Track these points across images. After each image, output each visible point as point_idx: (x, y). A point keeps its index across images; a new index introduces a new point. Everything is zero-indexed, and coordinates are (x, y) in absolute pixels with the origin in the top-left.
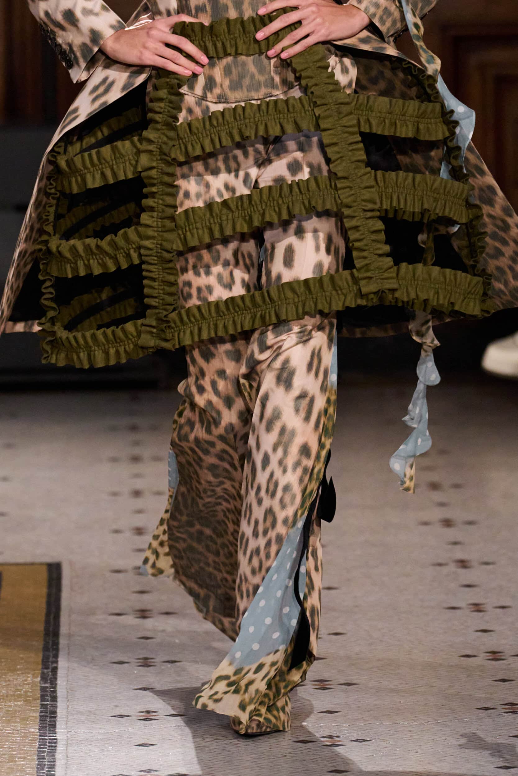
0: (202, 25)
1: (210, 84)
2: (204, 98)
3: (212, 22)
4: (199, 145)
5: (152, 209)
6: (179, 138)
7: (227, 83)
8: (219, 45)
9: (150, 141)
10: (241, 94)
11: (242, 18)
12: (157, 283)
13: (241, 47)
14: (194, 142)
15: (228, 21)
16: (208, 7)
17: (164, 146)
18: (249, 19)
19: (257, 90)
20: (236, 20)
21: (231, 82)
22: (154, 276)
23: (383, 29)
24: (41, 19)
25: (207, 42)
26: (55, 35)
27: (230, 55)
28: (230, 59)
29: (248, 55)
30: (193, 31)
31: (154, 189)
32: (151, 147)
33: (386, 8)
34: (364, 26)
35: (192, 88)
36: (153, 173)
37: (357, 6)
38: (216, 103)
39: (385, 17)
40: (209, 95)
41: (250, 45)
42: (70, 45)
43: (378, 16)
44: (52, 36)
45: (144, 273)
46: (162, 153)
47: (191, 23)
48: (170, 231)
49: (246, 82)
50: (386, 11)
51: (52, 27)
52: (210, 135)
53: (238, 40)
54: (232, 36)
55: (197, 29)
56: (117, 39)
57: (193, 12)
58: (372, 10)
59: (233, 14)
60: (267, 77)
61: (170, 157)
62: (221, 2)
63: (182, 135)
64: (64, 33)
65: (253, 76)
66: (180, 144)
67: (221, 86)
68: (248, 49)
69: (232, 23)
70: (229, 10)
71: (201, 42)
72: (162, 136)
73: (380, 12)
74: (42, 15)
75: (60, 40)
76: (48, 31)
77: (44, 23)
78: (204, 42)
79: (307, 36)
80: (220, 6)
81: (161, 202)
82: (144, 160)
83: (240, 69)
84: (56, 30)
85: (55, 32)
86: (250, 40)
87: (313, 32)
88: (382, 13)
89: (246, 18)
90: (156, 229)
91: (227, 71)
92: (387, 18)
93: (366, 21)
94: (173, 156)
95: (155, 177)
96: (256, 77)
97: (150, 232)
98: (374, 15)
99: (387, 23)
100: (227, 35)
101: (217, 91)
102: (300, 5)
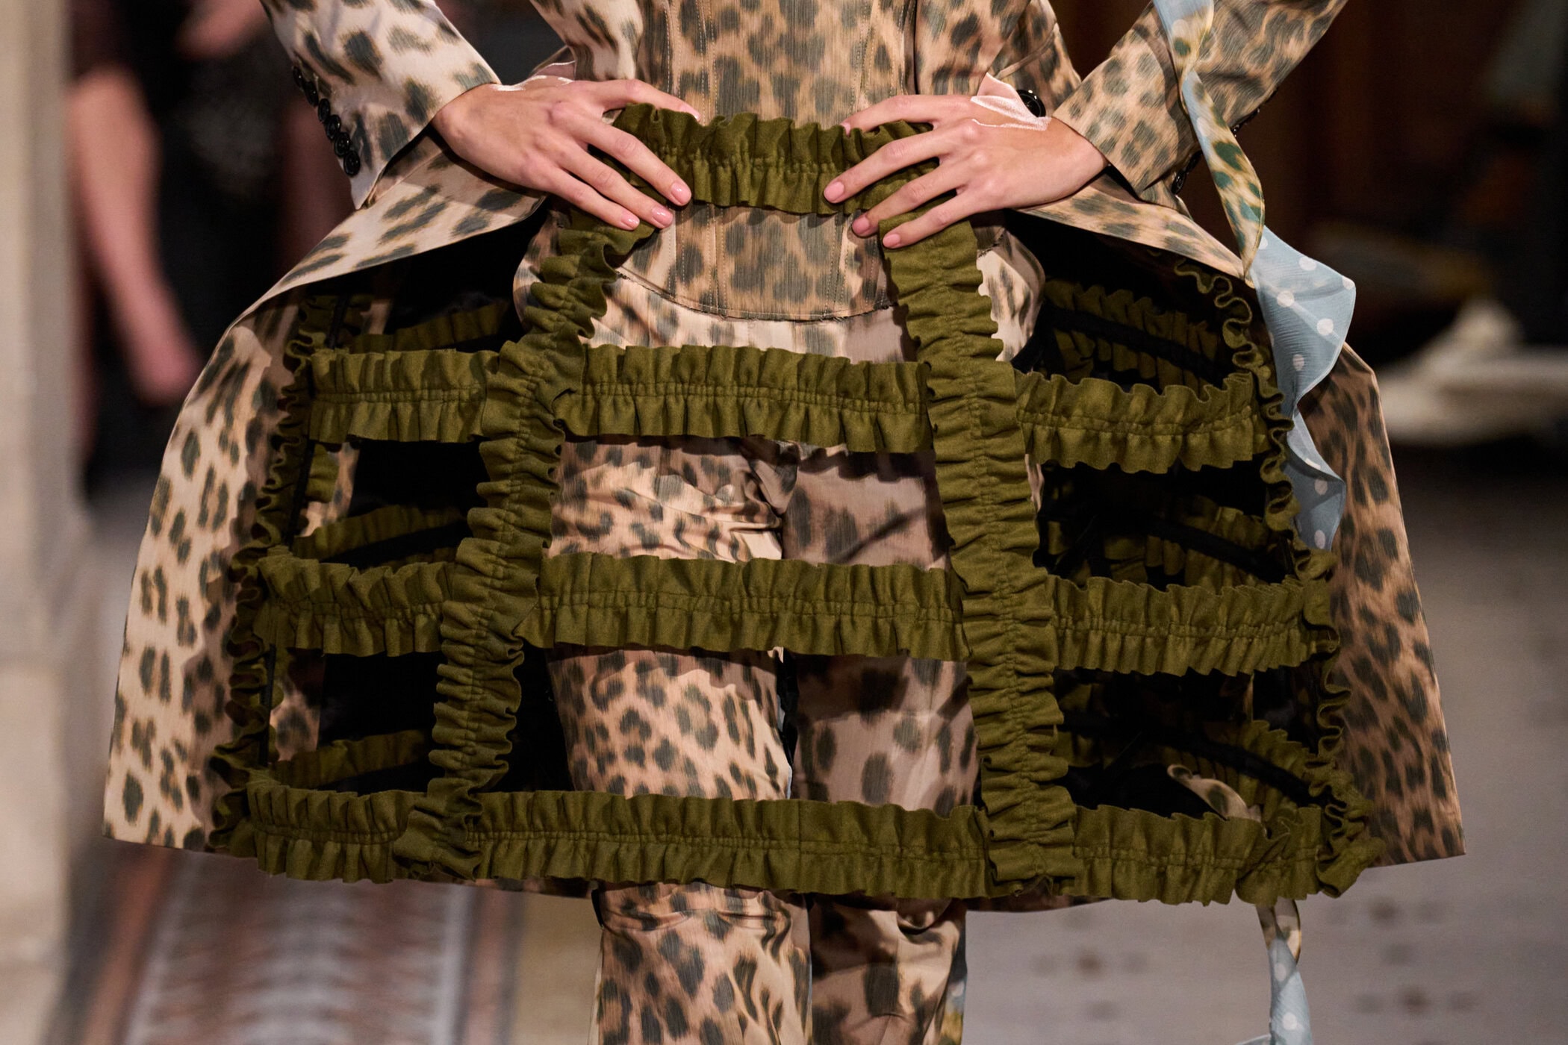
0: (690, 118)
1: (689, 264)
2: (668, 293)
3: (718, 119)
4: (632, 411)
5: (489, 531)
6: (588, 379)
7: (728, 269)
8: (724, 175)
9: (516, 369)
10: (757, 301)
11: (790, 122)
12: (464, 712)
13: (776, 193)
14: (620, 400)
15: (756, 123)
16: (713, 83)
17: (546, 387)
18: (805, 128)
19: (799, 298)
20: (774, 124)
21: (740, 269)
22: (463, 695)
23: (1133, 175)
24: (294, 51)
25: (698, 164)
26: (328, 94)
27: (745, 204)
28: (744, 216)
29: (789, 213)
30: (668, 129)
31: (503, 486)
32: (515, 384)
33: (1141, 124)
35: (643, 266)
36: (509, 446)
38: (695, 310)
40: (681, 290)
41: (798, 189)
42: (359, 120)
44: (321, 97)
45: (441, 683)
46: (537, 402)
47: (667, 114)
48: (522, 591)
49: (776, 274)
51: (321, 72)
53: (772, 172)
54: (759, 161)
55: (679, 130)
57: (676, 85)
58: (1106, 132)
59: (769, 109)
60: (828, 271)
61: (554, 416)
62: (746, 74)
63: (596, 374)
64: (349, 90)
65: (793, 262)
66: (585, 394)
67: (714, 274)
68: (791, 201)
69: (764, 131)
70: (762, 97)
71: (683, 162)
72: (547, 364)
74: (299, 41)
75: (339, 108)
76: (312, 83)
77: (305, 63)
78: (690, 162)
79: (949, 195)
80: (740, 82)
81: (513, 517)
82: (493, 413)
83: (764, 240)
84: (333, 80)
85: (328, 86)
86: (800, 179)
87: (963, 187)
89: (798, 125)
90: (488, 581)
91: (734, 244)
94: (561, 414)
95: (511, 456)
96: (802, 269)
97: (473, 585)
98: (1112, 144)
100: (746, 156)
101: (702, 284)
102: (933, 120)
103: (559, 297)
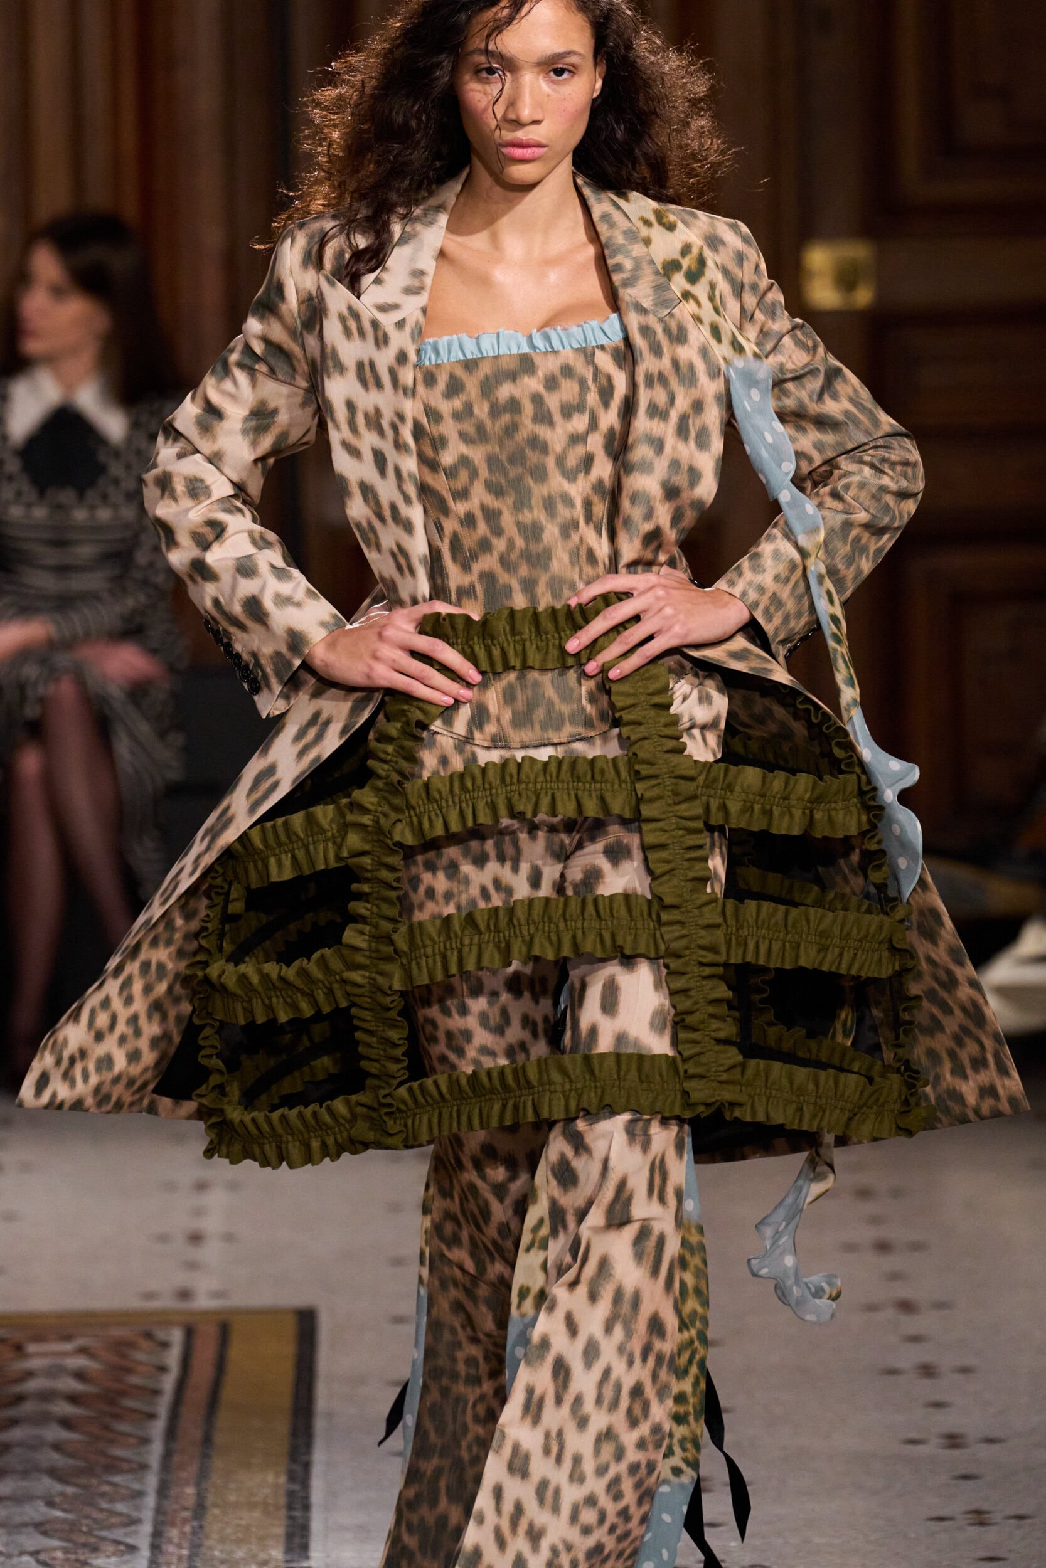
0: (468, 618)
1: (480, 716)
2: (468, 739)
3: (486, 614)
4: (441, 819)
5: (363, 920)
6: (410, 807)
7: (507, 715)
8: (496, 652)
9: (364, 810)
10: (530, 733)
11: (535, 608)
12: (375, 1039)
13: (534, 658)
14: (433, 814)
15: (512, 612)
16: (479, 589)
17: (382, 820)
18: (546, 610)
19: (558, 728)
20: (525, 610)
21: (515, 713)
22: (371, 1028)
23: (769, 628)
24: (206, 612)
25: (476, 648)
26: (230, 639)
27: (513, 668)
28: (512, 676)
29: (543, 670)
30: (453, 627)
31: (366, 888)
32: (366, 820)
33: (774, 594)
34: (740, 625)
35: (449, 722)
36: (367, 861)
37: (729, 590)
38: (488, 748)
39: (772, 609)
40: (477, 735)
41: (547, 653)
42: (255, 655)
43: (761, 607)
44: (225, 640)
45: (356, 1022)
46: (379, 830)
47: (450, 616)
48: (388, 959)
49: (540, 714)
50: (775, 599)
51: (224, 624)
52: (460, 803)
53: (528, 644)
54: (518, 638)
55: (460, 626)
56: (331, 644)
57: (454, 596)
58: (753, 596)
59: (519, 601)
60: (575, 706)
61: (391, 839)
62: (501, 581)
63: (413, 802)
64: (245, 635)
65: (550, 704)
66: (410, 817)
67: (498, 720)
68: (544, 660)
69: (518, 616)
70: (514, 594)
71: (466, 647)
72: (383, 803)
73: (765, 601)
74: (209, 604)
75: (238, 647)
76: (218, 631)
77: (213, 618)
78: (472, 648)
79: (651, 638)
80: (498, 587)
81: (375, 909)
82: (354, 840)
83: (529, 692)
84: (232, 629)
85: (229, 633)
86: (547, 645)
87: (659, 632)
88: (768, 603)
89: (541, 609)
90: (367, 953)
91: (509, 697)
92: (777, 610)
93: (745, 616)
94: (397, 838)
95: (369, 867)
96: (557, 707)
97: (360, 959)
98: (756, 604)
99: (775, 619)
100: (509, 636)
101: (491, 728)
102: (634, 589)
103: (388, 754)
